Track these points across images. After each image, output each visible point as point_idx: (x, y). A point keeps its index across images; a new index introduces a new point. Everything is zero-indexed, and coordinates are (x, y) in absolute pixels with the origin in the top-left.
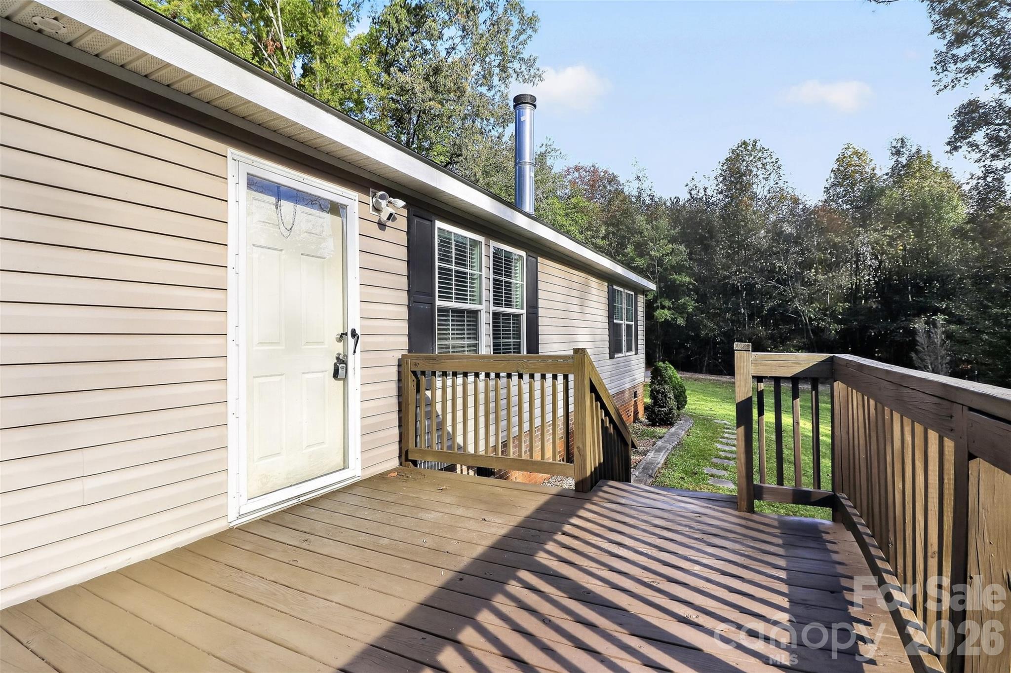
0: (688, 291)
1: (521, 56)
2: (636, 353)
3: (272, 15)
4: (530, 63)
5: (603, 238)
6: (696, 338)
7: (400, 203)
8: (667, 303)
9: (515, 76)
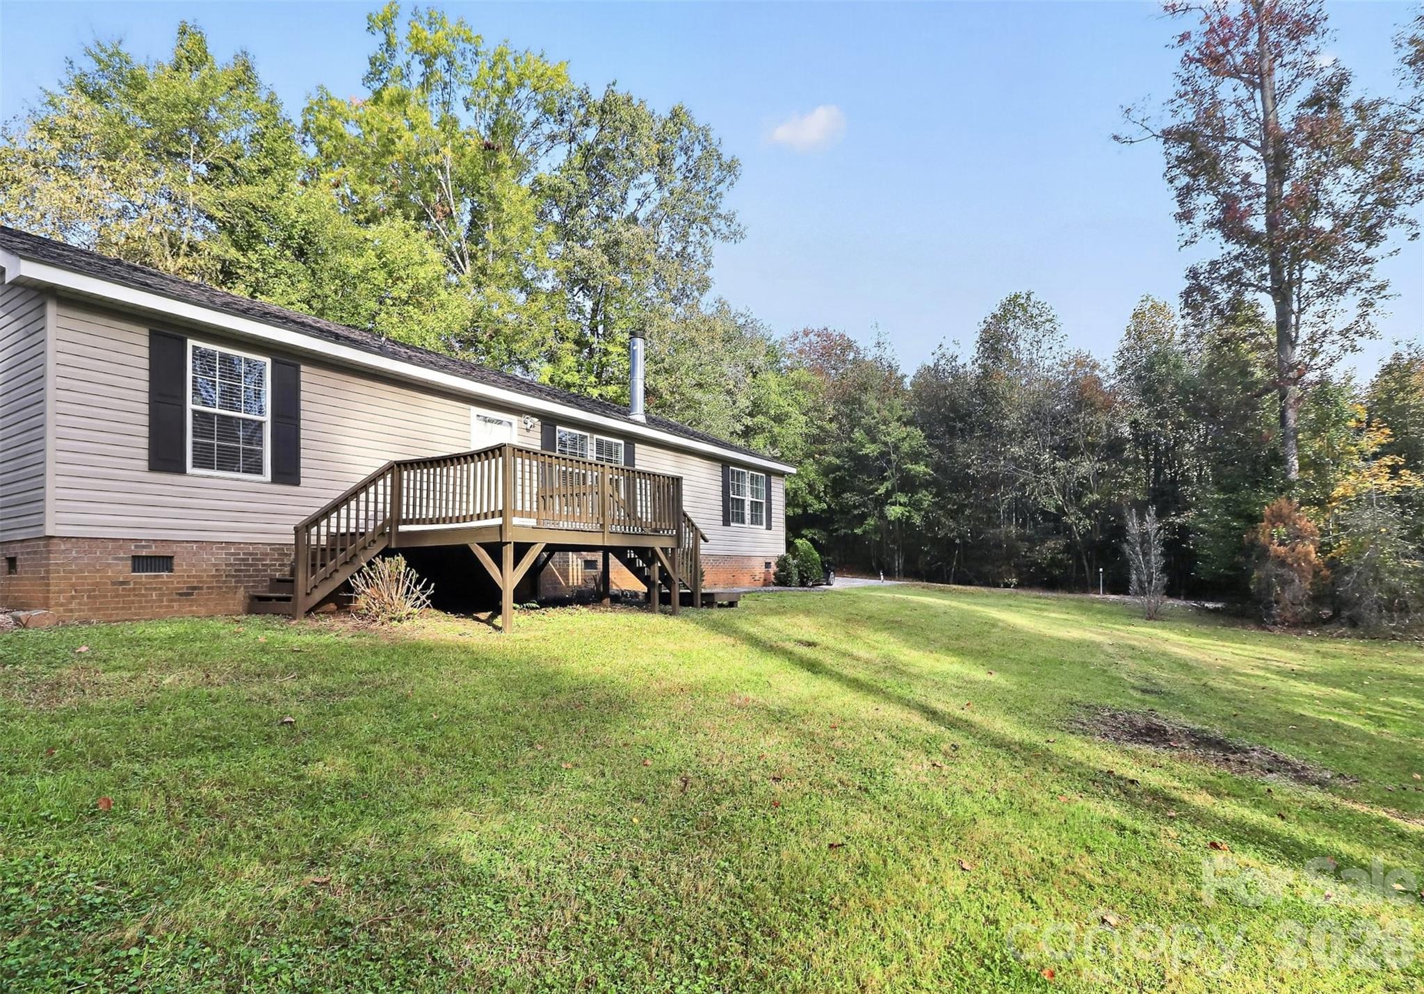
0: (926, 485)
1: (718, 211)
2: (769, 527)
3: (440, 177)
4: (729, 219)
5: (831, 420)
6: (935, 541)
7: (536, 420)
8: (903, 499)
9: (711, 234)
